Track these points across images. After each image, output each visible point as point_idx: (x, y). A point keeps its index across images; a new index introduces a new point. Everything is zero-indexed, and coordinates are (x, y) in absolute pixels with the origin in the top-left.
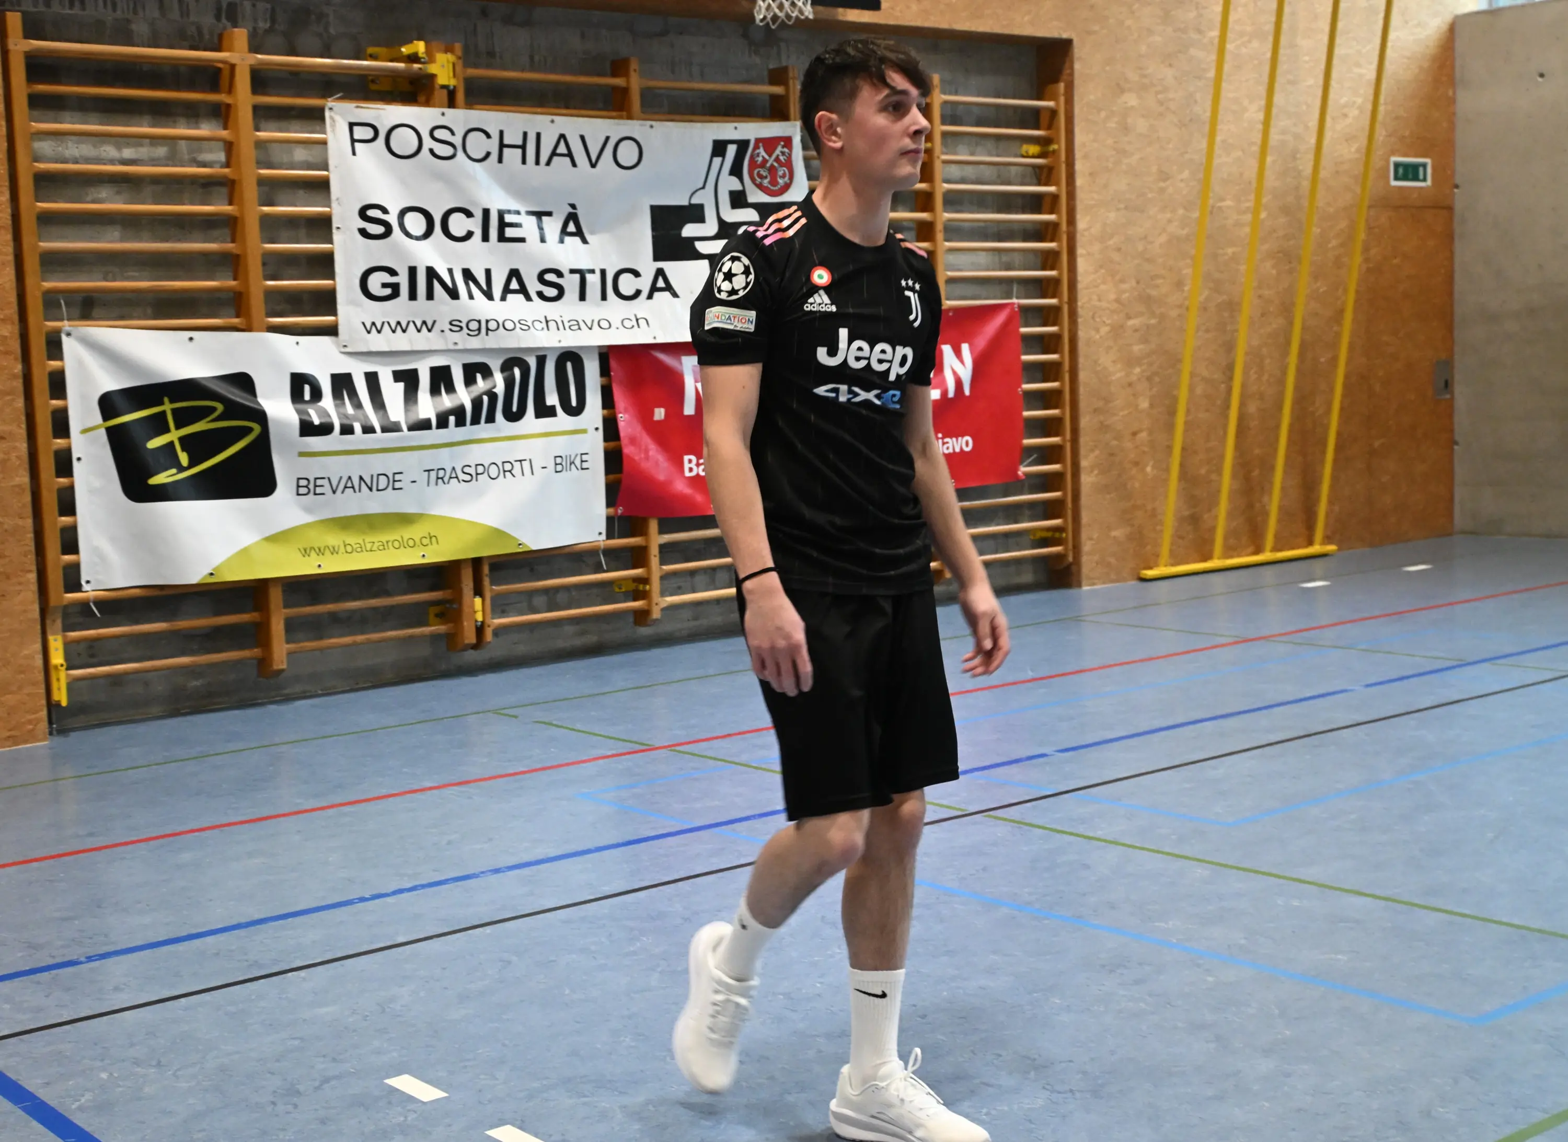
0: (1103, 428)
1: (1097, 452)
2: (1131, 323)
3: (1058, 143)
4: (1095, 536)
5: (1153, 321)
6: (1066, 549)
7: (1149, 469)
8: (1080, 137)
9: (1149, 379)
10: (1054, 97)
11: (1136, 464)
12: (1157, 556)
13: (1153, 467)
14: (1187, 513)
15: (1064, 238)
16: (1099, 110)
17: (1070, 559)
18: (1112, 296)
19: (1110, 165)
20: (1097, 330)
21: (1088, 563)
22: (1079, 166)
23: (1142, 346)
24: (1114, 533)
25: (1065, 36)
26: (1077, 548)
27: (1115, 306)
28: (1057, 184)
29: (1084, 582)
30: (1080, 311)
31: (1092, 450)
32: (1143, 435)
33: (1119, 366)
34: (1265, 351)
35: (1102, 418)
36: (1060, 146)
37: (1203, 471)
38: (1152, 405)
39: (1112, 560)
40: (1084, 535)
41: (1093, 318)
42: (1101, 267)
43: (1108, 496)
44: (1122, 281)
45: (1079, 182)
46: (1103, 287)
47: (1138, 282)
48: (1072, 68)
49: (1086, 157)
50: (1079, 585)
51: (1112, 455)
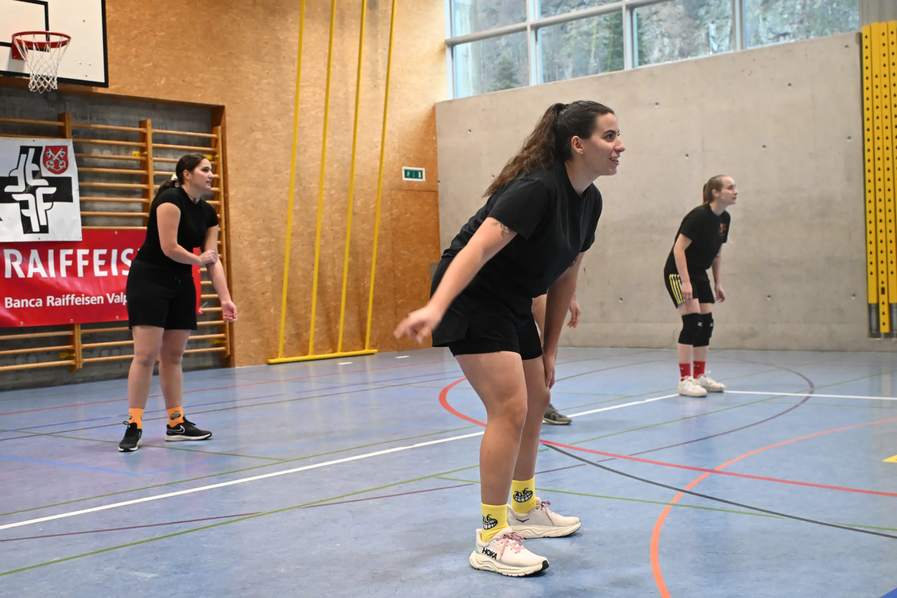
0: (246, 290)
1: (242, 302)
2: (260, 240)
3: (219, 154)
4: (242, 342)
5: (273, 240)
6: (227, 348)
7: (272, 311)
8: (230, 152)
9: (271, 267)
10: (216, 133)
11: (265, 308)
12: (278, 352)
13: (274, 310)
14: (294, 333)
15: (222, 199)
16: (240, 139)
17: (229, 353)
18: (249, 227)
19: (247, 165)
20: (242, 243)
21: (238, 355)
22: (229, 165)
23: (267, 252)
24: (252, 341)
25: (221, 104)
26: (232, 348)
27: (251, 232)
28: (219, 173)
29: (236, 365)
30: (231, 234)
31: (240, 301)
32: (268, 294)
33: (254, 261)
34: (335, 256)
35: (245, 285)
36: (220, 156)
37: (302, 312)
38: (273, 280)
39: (252, 354)
40: (236, 342)
41: (239, 237)
42: (243, 213)
43: (249, 323)
44: (255, 220)
45: (230, 172)
46: (244, 223)
47: (264, 221)
48: (225, 119)
49: (233, 161)
50: (234, 366)
51: (251, 303)
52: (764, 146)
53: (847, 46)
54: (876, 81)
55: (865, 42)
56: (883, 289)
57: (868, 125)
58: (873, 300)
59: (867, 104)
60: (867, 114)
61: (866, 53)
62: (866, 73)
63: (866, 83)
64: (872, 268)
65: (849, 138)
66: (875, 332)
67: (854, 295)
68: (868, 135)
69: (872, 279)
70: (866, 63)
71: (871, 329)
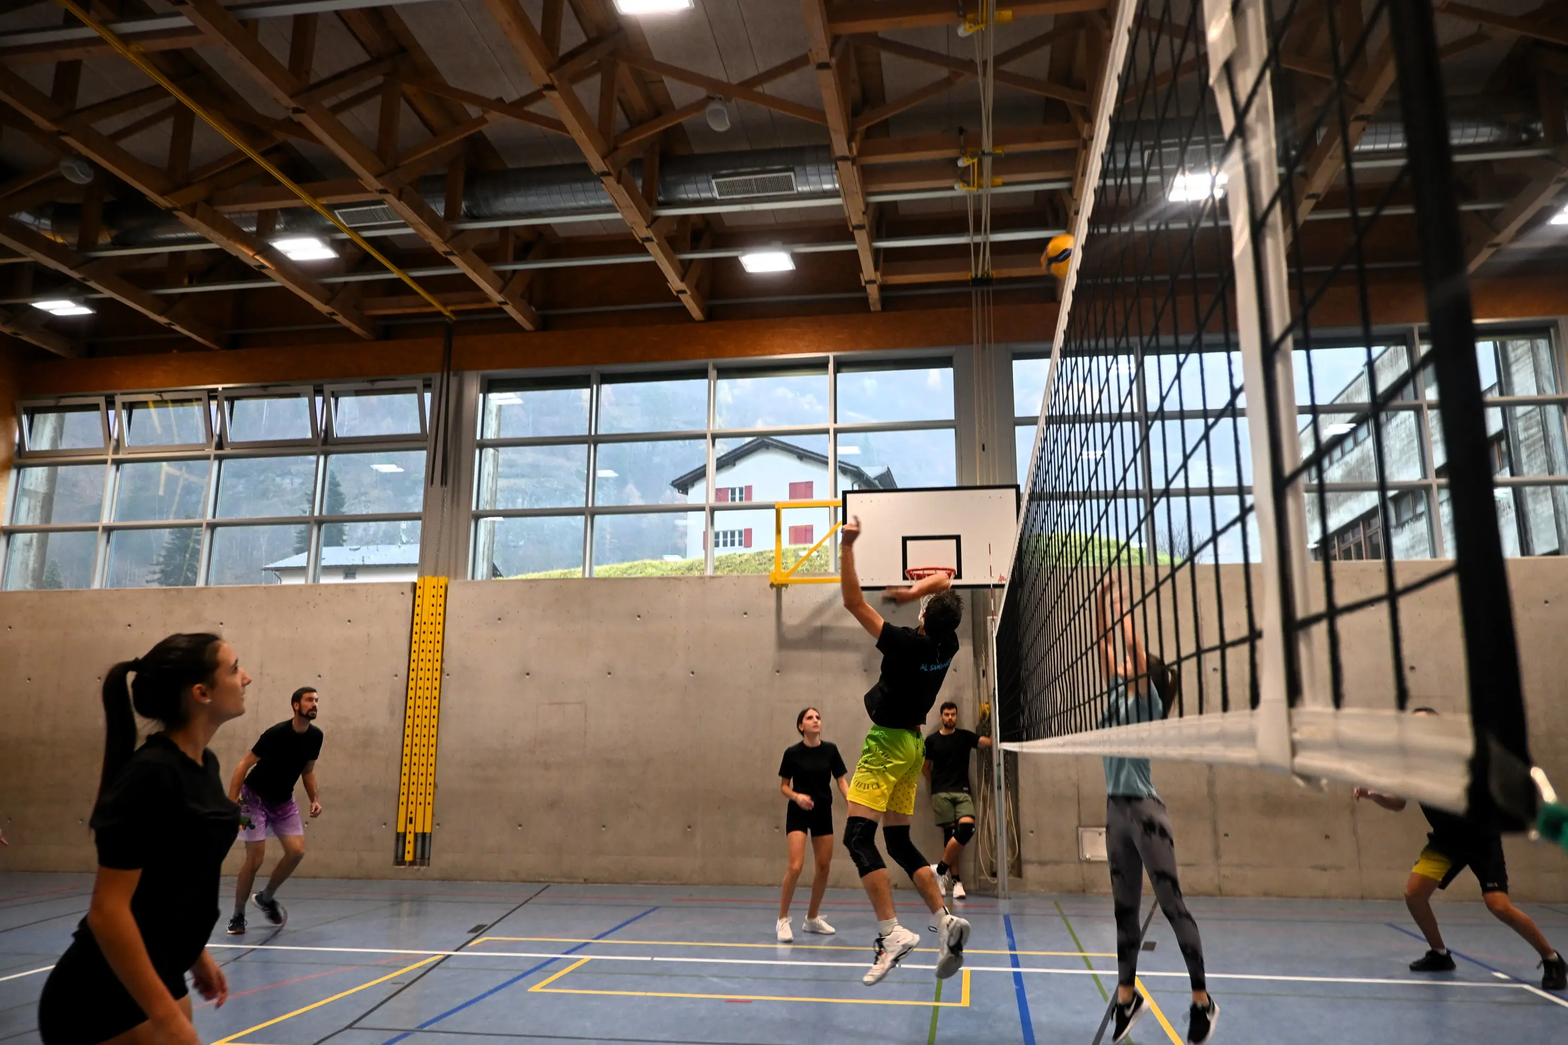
52: (319, 676)
53: (403, 593)
54: (424, 628)
55: (419, 592)
56: (411, 819)
57: (413, 665)
58: (401, 829)
59: (414, 647)
60: (414, 656)
61: (418, 601)
62: (417, 619)
63: (416, 628)
64: (403, 799)
65: (396, 676)
66: (399, 860)
67: (385, 824)
68: (412, 675)
69: (402, 809)
70: (417, 610)
71: (396, 857)
